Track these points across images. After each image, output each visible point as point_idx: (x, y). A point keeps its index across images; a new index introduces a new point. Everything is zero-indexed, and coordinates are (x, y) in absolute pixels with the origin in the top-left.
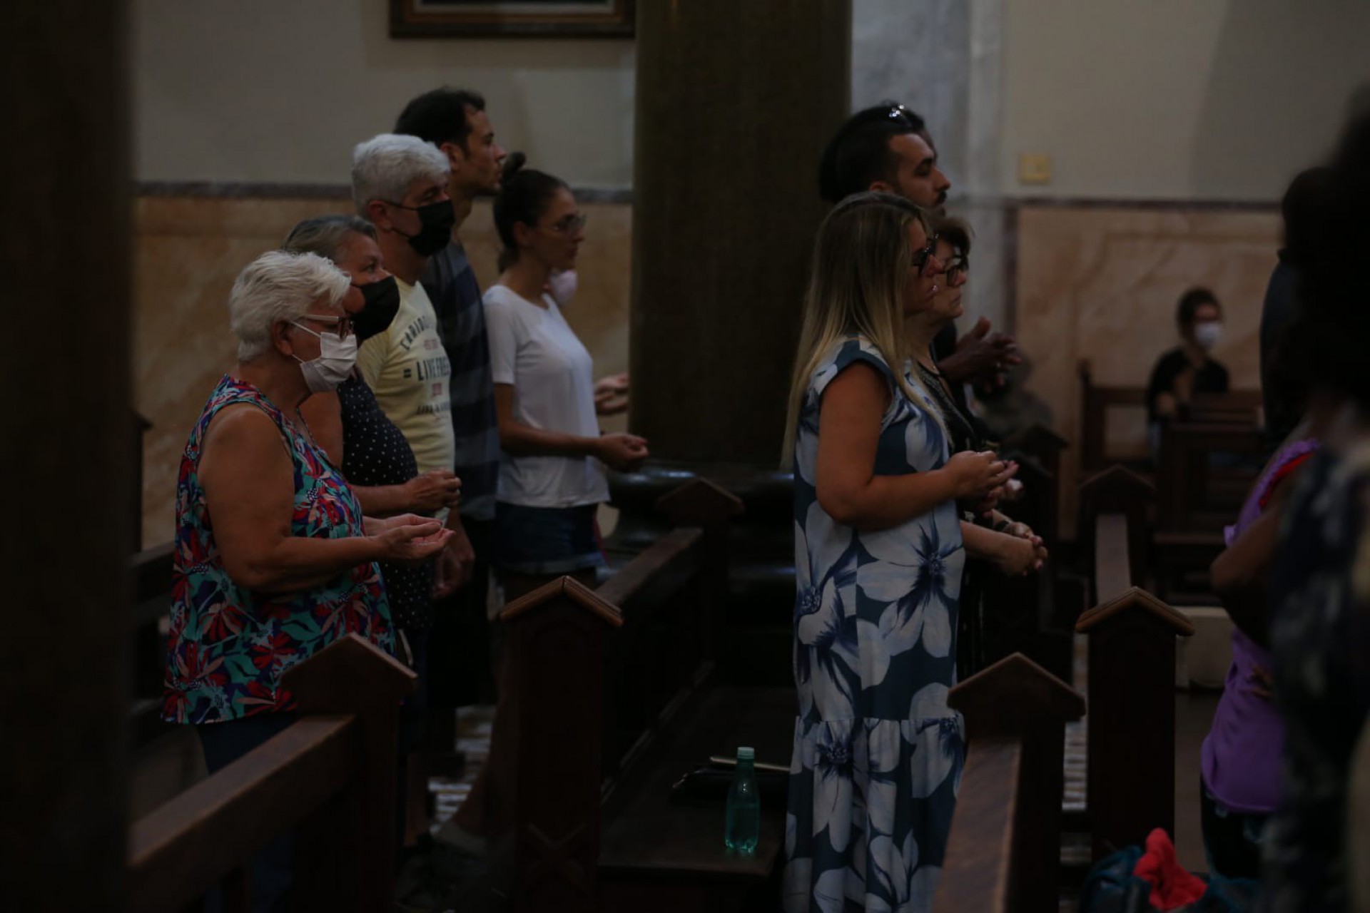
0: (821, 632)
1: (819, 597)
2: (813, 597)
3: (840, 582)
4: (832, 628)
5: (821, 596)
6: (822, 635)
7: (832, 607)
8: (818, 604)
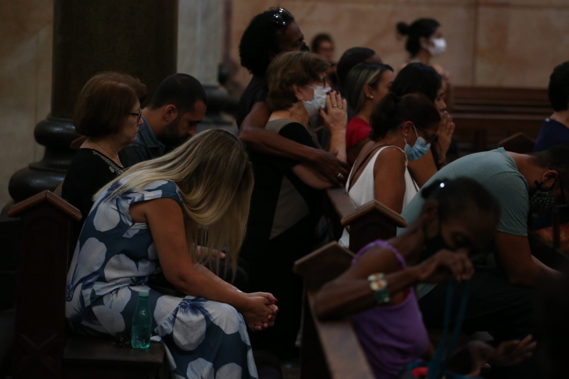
0: (73, 314)
1: (72, 292)
2: (70, 291)
3: (85, 287)
4: (79, 312)
5: (73, 293)
6: (73, 315)
7: (78, 300)
8: (71, 296)
